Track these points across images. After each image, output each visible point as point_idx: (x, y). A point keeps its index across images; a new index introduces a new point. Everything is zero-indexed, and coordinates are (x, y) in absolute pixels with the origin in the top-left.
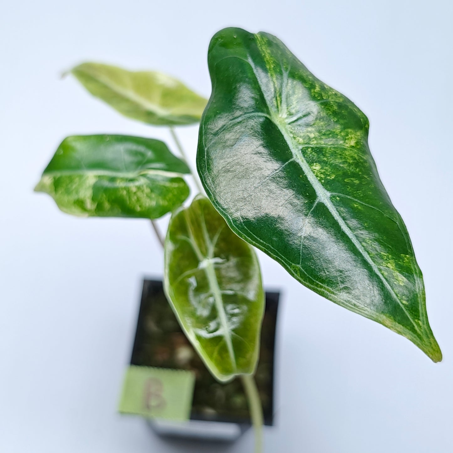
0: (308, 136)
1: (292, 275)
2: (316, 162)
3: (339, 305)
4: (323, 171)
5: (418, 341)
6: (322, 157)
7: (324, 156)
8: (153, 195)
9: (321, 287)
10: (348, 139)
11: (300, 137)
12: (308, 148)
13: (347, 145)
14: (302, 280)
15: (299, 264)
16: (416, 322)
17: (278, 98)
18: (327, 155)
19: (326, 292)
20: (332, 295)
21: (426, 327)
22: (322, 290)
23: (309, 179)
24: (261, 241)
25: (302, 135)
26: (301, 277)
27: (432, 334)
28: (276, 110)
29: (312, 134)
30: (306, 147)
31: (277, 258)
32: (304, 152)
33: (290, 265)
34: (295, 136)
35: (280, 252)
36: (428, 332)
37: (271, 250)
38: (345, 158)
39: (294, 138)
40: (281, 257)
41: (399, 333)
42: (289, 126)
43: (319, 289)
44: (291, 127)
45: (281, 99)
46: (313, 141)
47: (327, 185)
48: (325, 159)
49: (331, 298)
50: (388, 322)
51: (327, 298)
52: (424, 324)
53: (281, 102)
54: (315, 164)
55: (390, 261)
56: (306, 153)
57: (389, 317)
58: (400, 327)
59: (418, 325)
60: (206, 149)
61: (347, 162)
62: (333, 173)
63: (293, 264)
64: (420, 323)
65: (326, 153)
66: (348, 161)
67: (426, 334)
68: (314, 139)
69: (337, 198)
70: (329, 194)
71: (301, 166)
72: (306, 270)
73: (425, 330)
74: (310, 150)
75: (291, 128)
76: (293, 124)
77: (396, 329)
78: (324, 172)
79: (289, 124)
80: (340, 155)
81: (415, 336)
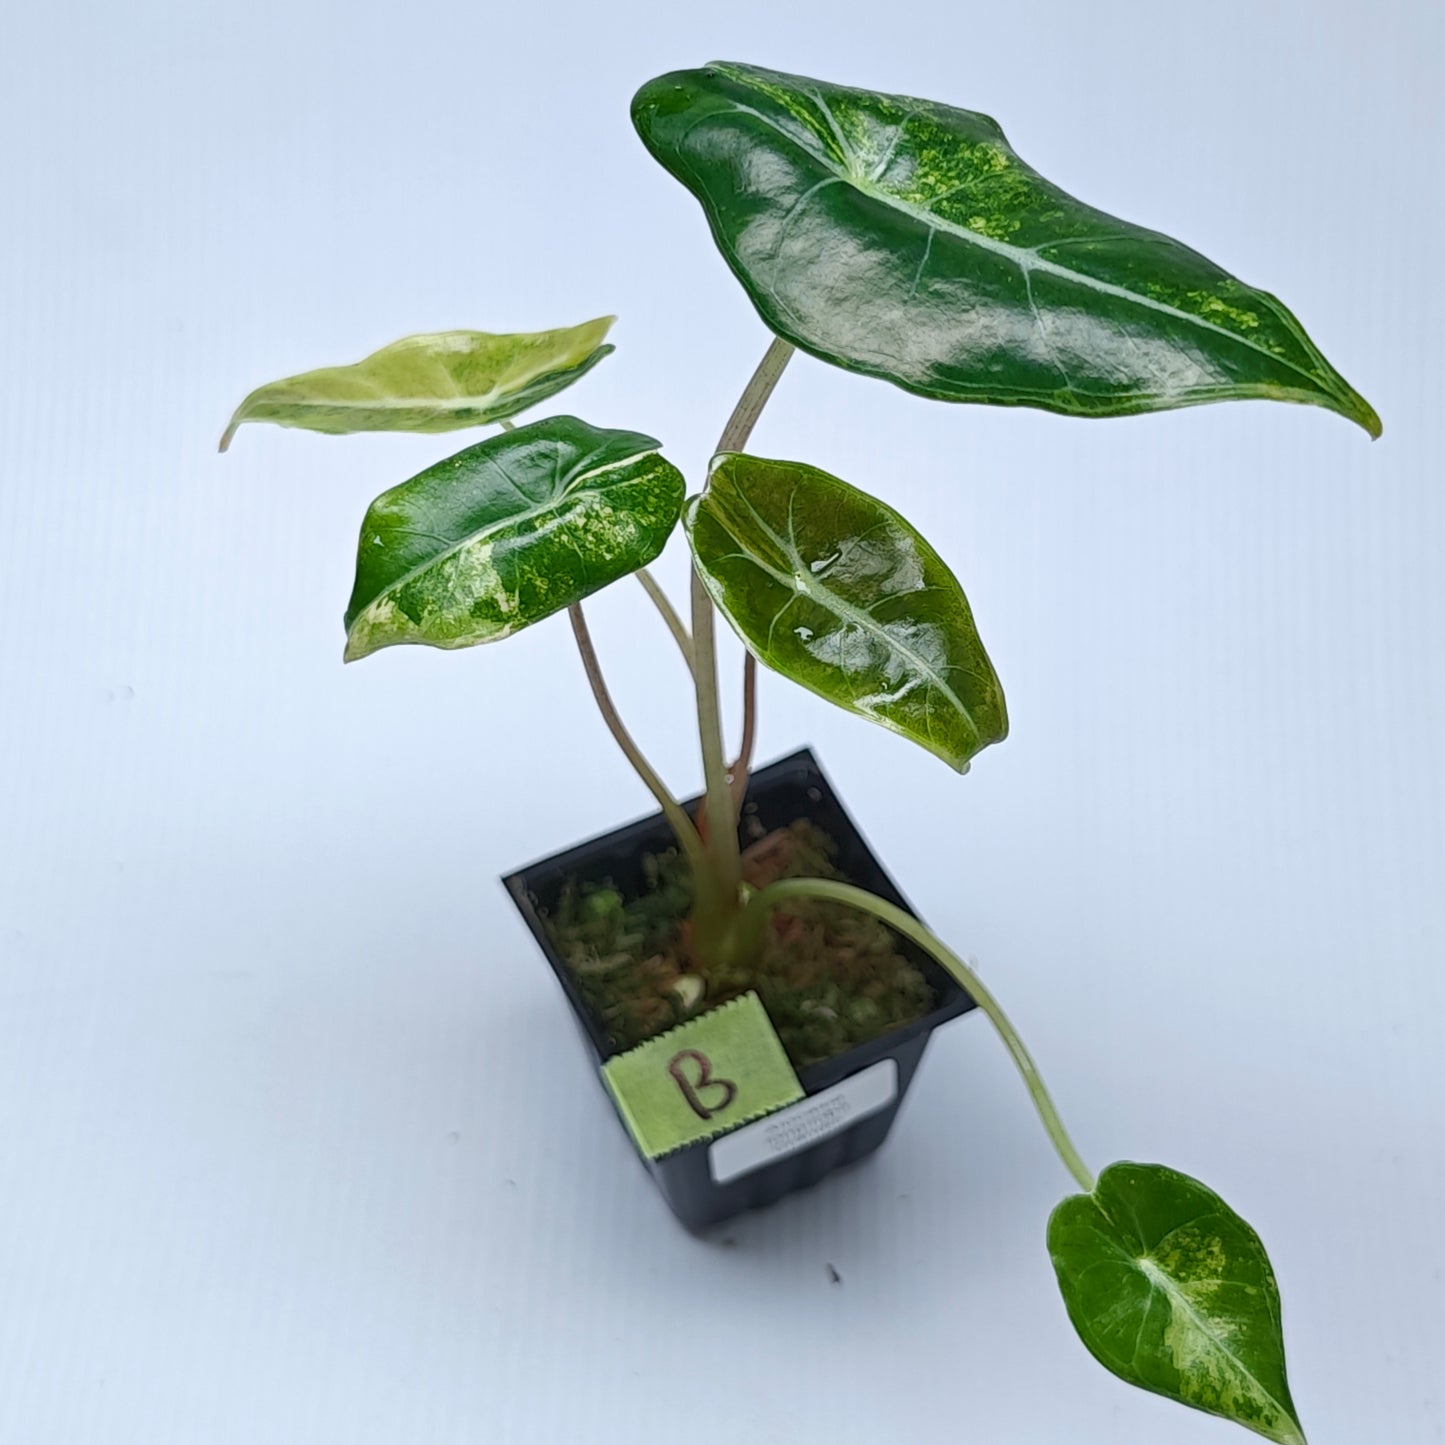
0: (925, 184)
1: (1063, 412)
2: (971, 217)
3: (1180, 407)
4: (993, 224)
5: (1336, 405)
6: (973, 204)
7: (978, 201)
8: (622, 515)
9: (1129, 399)
10: (992, 158)
11: (913, 192)
12: (939, 202)
13: (998, 168)
14: (1087, 410)
15: (1065, 384)
16: (1312, 374)
17: (834, 146)
18: (980, 197)
19: (1143, 402)
20: (1157, 400)
21: (1332, 376)
22: (1134, 402)
23: (984, 246)
24: (975, 385)
25: (914, 187)
26: (1083, 405)
27: (1347, 385)
28: (842, 167)
29: (930, 177)
30: (936, 203)
31: (1019, 400)
32: (937, 210)
33: (1051, 396)
34: (903, 196)
35: (1021, 385)
36: (1340, 384)
37: (1002, 392)
38: (1011, 189)
39: (905, 199)
40: (1029, 394)
41: (1302, 401)
42: (881, 184)
43: (1127, 405)
44: (885, 184)
45: (838, 145)
46: (940, 188)
47: (1017, 240)
48: (982, 205)
49: (1157, 406)
50: (1274, 390)
51: (1150, 410)
52: (1326, 372)
53: (842, 151)
54: (971, 220)
55: (1210, 300)
56: (945, 211)
57: (1271, 383)
58: (1297, 392)
59: (1318, 376)
60: (772, 290)
61: (1020, 193)
62: (1012, 220)
63: (1056, 392)
64: (1320, 372)
65: (975, 195)
66: (1020, 190)
67: (1339, 388)
68: (939, 184)
69: (1053, 251)
70: (1032, 251)
71: (954, 233)
72: (1086, 388)
73: (1332, 381)
74: (945, 203)
75: (888, 187)
76: (884, 178)
77: (1293, 399)
78: (997, 225)
79: (879, 181)
80: (1000, 187)
81: (1326, 397)
